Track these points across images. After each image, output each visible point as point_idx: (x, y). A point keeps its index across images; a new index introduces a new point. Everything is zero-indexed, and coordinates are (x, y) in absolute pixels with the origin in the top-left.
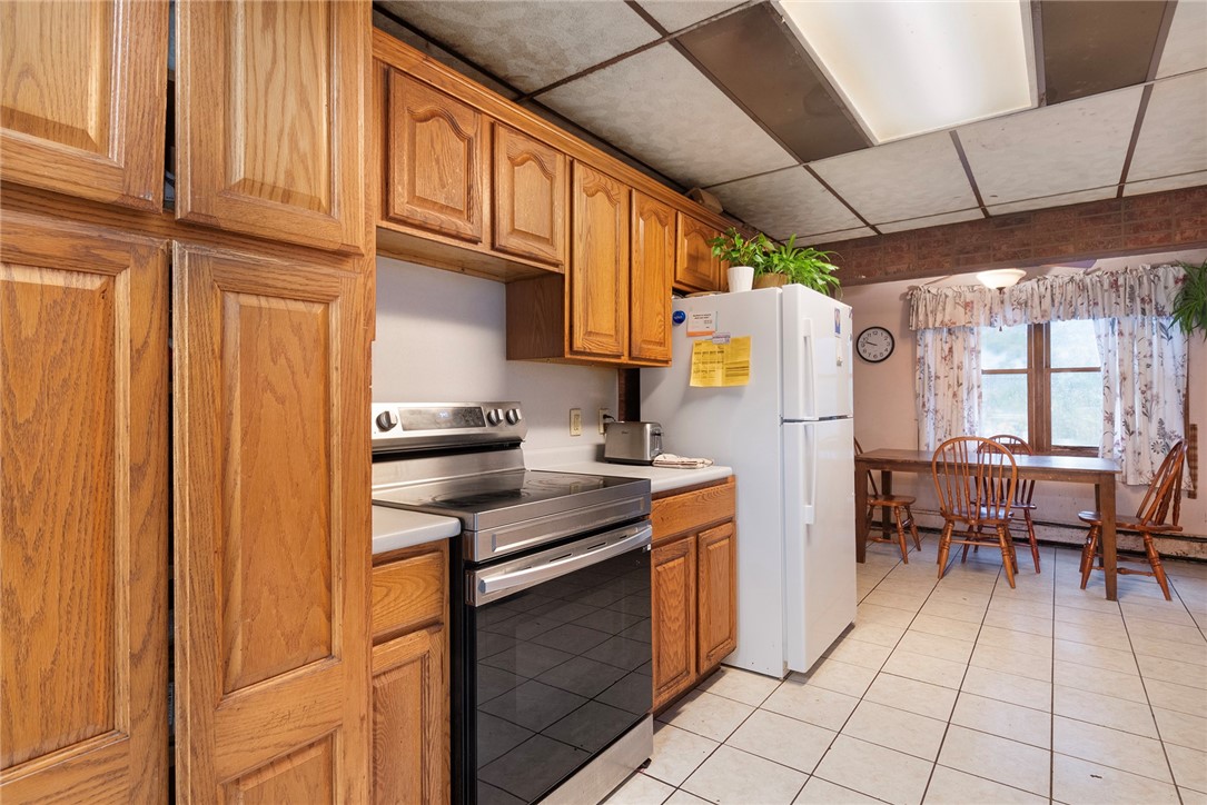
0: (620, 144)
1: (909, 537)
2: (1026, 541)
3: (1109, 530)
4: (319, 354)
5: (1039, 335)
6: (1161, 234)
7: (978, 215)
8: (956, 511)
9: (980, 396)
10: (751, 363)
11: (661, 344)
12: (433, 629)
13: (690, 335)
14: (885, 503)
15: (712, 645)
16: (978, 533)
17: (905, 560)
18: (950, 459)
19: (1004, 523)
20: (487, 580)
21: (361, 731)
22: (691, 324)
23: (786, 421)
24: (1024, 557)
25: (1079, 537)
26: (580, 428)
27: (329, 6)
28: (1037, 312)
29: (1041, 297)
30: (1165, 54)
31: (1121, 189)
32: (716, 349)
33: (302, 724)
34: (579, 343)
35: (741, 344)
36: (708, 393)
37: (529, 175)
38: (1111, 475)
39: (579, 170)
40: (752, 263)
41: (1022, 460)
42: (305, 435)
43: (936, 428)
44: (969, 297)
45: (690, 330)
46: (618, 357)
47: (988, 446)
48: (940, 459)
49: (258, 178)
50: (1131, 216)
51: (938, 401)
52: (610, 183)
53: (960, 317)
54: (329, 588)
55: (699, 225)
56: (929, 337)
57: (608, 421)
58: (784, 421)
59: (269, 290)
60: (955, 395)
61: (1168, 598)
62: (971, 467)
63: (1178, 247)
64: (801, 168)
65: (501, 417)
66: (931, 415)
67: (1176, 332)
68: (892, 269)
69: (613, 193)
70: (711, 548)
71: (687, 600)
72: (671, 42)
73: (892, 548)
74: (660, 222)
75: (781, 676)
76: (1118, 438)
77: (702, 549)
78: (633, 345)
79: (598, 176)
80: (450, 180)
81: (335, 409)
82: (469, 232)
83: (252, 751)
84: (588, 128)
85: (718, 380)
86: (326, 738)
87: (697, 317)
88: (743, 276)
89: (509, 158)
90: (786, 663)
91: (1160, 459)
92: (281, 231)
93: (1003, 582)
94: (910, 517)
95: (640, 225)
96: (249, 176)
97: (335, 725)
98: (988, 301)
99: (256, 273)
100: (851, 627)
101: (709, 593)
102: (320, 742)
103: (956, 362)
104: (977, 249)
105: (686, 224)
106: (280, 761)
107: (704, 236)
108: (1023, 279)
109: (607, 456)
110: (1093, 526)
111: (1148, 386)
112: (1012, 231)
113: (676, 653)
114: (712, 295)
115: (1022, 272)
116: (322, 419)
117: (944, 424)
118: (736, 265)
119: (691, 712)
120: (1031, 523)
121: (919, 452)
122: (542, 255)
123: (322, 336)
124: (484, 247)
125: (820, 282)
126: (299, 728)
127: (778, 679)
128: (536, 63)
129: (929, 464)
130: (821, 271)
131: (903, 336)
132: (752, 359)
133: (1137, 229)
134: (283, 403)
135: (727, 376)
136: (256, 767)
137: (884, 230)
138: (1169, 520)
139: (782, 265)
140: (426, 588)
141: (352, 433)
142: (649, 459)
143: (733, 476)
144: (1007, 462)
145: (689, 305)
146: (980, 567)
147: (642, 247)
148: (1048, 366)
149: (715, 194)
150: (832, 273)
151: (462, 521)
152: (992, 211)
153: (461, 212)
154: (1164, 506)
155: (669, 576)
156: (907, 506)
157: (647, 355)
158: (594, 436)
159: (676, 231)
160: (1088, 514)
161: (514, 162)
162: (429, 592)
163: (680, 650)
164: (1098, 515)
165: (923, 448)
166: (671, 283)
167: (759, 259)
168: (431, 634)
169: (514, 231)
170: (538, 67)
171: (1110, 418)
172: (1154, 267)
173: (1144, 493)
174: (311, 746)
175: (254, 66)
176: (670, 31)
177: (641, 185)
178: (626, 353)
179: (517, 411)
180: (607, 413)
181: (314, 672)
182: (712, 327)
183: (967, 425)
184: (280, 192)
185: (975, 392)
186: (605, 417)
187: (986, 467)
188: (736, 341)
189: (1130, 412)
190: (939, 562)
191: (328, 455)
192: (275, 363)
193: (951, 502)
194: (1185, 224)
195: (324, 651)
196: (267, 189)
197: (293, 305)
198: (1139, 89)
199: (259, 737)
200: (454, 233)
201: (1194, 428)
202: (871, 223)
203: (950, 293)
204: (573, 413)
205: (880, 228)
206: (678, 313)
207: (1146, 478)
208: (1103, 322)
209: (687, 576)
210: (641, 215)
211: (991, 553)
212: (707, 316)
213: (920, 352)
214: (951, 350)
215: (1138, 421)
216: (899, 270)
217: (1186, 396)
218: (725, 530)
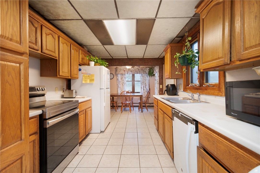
0: (68, 34)
1: (117, 107)
2: (132, 106)
3: (142, 103)
4: (18, 75)
5: (133, 75)
6: (147, 64)
7: (127, 58)
8: (123, 102)
9: (126, 85)
10: (95, 79)
11: (77, 75)
12: (36, 134)
13: (82, 73)
14: (113, 102)
15: (88, 130)
16: (126, 106)
17: (116, 111)
18: (123, 95)
19: (129, 104)
20: (49, 122)
21: (28, 154)
22: (82, 71)
23: (101, 89)
24: (132, 108)
25: (138, 105)
26: (58, 91)
27: (20, 1)
28: (133, 73)
29: (134, 70)
30: (149, 42)
31: (143, 57)
32: (88, 76)
33: (16, 155)
34: (61, 74)
35: (93, 75)
36: (87, 84)
37: (50, 38)
38: (142, 95)
39: (60, 39)
40: (94, 61)
41: (132, 94)
42: (16, 93)
43: (120, 90)
44: (125, 69)
45: (82, 72)
46: (68, 77)
47: (128, 92)
48: (121, 95)
49: (5, 35)
50: (144, 61)
51: (120, 86)
52: (67, 42)
53: (123, 73)
54: (21, 125)
55: (83, 53)
56: (119, 75)
57: (64, 90)
58: (100, 89)
59: (7, 60)
60: (123, 85)
61: (148, 111)
62: (126, 95)
63: (149, 65)
64: (102, 46)
65: (41, 89)
66: (119, 88)
67: (148, 76)
68: (115, 64)
69: (67, 44)
70: (88, 112)
71: (84, 122)
72: (83, 20)
73: (114, 110)
74: (76, 51)
75: (100, 132)
76: (142, 90)
77: (87, 113)
78: (71, 75)
79: (65, 40)
80: (32, 36)
81: (22, 87)
82: (36, 48)
83: (4, 163)
84: (61, 30)
85: (88, 81)
86: (20, 158)
87: (84, 70)
88: (92, 63)
89: (45, 33)
90: (101, 130)
91: (147, 93)
92: (10, 47)
93: (130, 112)
94: (117, 104)
95: (72, 51)
96: (2, 34)
97: (23, 154)
98: (127, 70)
99: (4, 56)
100: (110, 123)
101: (88, 120)
102: (19, 159)
103: (123, 80)
104: (127, 63)
105: (81, 52)
106: (10, 165)
107: (84, 55)
108: (132, 68)
109: (64, 97)
110: (140, 103)
111: (145, 83)
112: (131, 61)
113: (82, 132)
114: (87, 66)
115: (132, 67)
116: (19, 89)
117: (121, 89)
118: (91, 61)
119: (84, 142)
120: (132, 103)
121: (117, 94)
122: (53, 55)
123: (19, 71)
124: (39, 52)
125: (105, 66)
126: (15, 156)
127: (99, 133)
128: (52, 15)
129: (120, 96)
130: (106, 64)
131: (115, 75)
132: (95, 78)
133: (145, 62)
134: (11, 86)
135: (90, 81)
136: (5, 167)
137: (114, 58)
138: (148, 101)
139: (99, 62)
140: (34, 126)
141: (26, 92)
142: (74, 97)
143: (91, 99)
144: (130, 95)
145: (82, 67)
146: (126, 111)
147: (73, 55)
148: (134, 81)
149: (86, 47)
150: (107, 64)
151: (43, 111)
152: (129, 57)
153: (34, 43)
154: (147, 99)
155: (81, 118)
156: (116, 103)
157: (74, 77)
158: (61, 93)
159: (79, 53)
160: (139, 101)
161: (47, 35)
162: (35, 126)
163: (83, 131)
164: (140, 101)
165: (118, 93)
166: (78, 63)
167: (95, 61)
168: (36, 135)
169: (46, 49)
170: (52, 16)
171: (141, 88)
172: (146, 67)
173: (145, 98)
174: (17, 160)
175: (3, 9)
176: (84, 19)
177: (73, 43)
178: (70, 76)
179: (45, 88)
180: (63, 88)
181: (18, 144)
182: (87, 72)
183: (124, 89)
184: (10, 39)
185: (125, 84)
186: (63, 89)
187: (128, 95)
188: (92, 75)
189: (143, 87)
190: (121, 111)
191: (20, 97)
192: (9, 77)
193: (123, 101)
194: (150, 63)
195: (20, 139)
196: (6, 38)
197: (12, 64)
198: (146, 45)
199: (6, 160)
200: (33, 48)
201: (150, 89)
202: (112, 56)
203: (122, 69)
204: (56, 88)
205: (113, 57)
206: (79, 69)
207: (145, 96)
208: (141, 74)
209: (84, 118)
210: (73, 49)
211: (128, 108)
212: (86, 70)
213: (118, 78)
214: (122, 77)
215: (144, 88)
216: (116, 65)
217: (149, 85)
218: (90, 109)
